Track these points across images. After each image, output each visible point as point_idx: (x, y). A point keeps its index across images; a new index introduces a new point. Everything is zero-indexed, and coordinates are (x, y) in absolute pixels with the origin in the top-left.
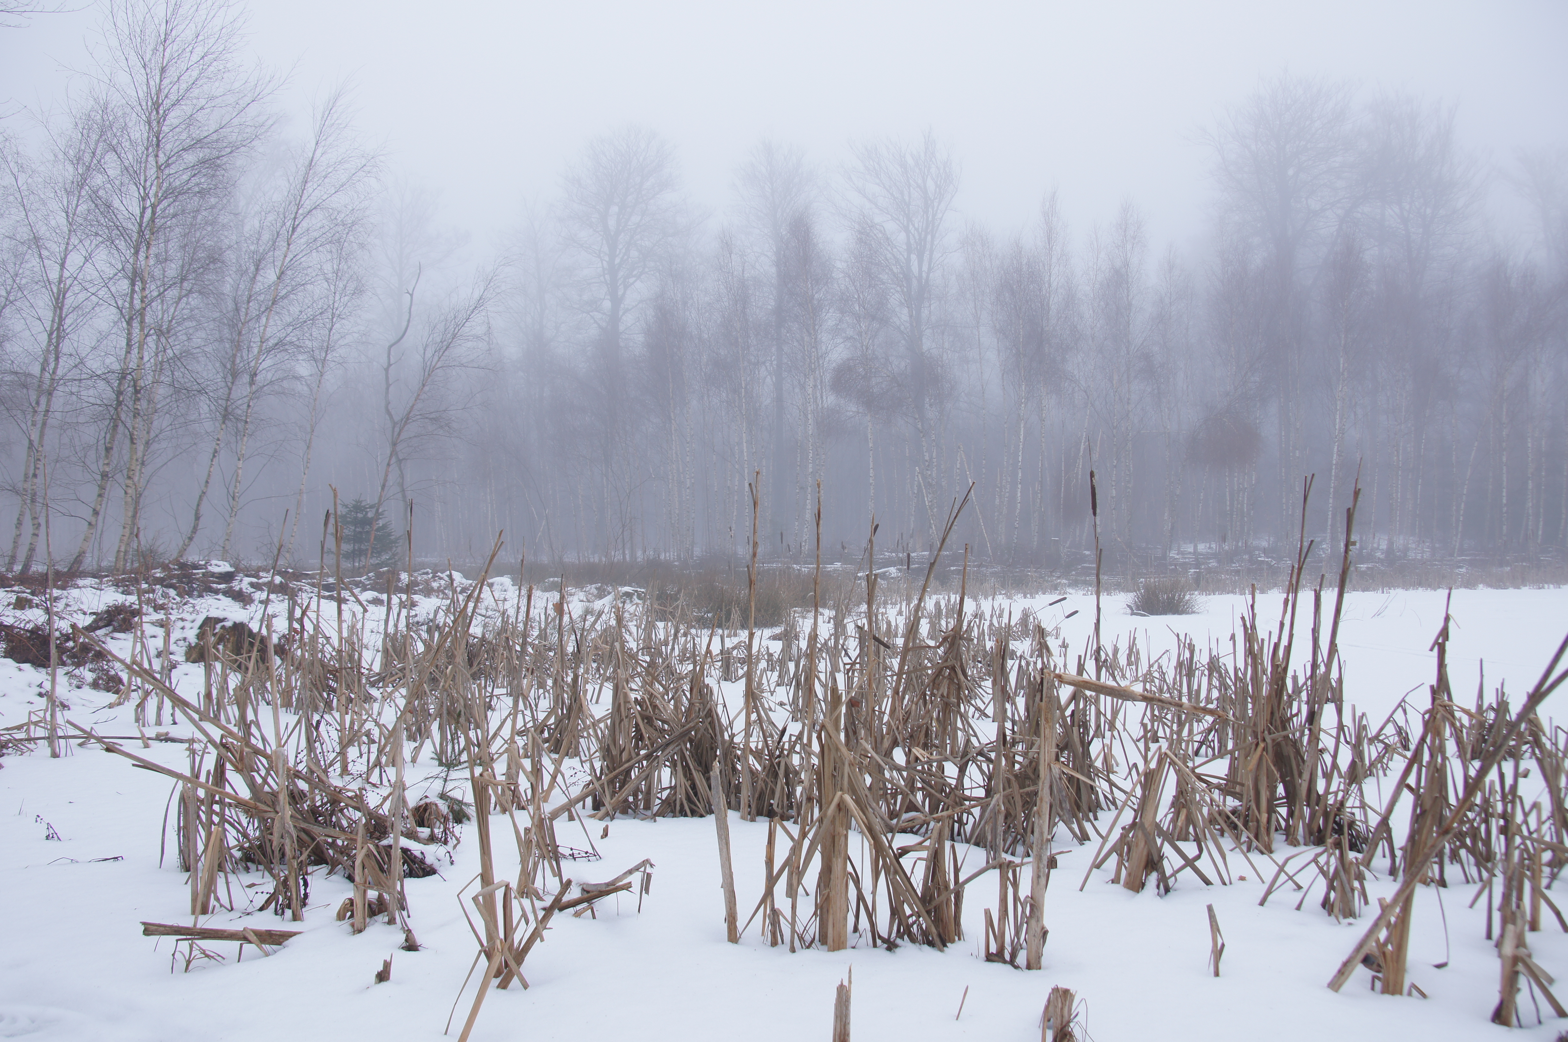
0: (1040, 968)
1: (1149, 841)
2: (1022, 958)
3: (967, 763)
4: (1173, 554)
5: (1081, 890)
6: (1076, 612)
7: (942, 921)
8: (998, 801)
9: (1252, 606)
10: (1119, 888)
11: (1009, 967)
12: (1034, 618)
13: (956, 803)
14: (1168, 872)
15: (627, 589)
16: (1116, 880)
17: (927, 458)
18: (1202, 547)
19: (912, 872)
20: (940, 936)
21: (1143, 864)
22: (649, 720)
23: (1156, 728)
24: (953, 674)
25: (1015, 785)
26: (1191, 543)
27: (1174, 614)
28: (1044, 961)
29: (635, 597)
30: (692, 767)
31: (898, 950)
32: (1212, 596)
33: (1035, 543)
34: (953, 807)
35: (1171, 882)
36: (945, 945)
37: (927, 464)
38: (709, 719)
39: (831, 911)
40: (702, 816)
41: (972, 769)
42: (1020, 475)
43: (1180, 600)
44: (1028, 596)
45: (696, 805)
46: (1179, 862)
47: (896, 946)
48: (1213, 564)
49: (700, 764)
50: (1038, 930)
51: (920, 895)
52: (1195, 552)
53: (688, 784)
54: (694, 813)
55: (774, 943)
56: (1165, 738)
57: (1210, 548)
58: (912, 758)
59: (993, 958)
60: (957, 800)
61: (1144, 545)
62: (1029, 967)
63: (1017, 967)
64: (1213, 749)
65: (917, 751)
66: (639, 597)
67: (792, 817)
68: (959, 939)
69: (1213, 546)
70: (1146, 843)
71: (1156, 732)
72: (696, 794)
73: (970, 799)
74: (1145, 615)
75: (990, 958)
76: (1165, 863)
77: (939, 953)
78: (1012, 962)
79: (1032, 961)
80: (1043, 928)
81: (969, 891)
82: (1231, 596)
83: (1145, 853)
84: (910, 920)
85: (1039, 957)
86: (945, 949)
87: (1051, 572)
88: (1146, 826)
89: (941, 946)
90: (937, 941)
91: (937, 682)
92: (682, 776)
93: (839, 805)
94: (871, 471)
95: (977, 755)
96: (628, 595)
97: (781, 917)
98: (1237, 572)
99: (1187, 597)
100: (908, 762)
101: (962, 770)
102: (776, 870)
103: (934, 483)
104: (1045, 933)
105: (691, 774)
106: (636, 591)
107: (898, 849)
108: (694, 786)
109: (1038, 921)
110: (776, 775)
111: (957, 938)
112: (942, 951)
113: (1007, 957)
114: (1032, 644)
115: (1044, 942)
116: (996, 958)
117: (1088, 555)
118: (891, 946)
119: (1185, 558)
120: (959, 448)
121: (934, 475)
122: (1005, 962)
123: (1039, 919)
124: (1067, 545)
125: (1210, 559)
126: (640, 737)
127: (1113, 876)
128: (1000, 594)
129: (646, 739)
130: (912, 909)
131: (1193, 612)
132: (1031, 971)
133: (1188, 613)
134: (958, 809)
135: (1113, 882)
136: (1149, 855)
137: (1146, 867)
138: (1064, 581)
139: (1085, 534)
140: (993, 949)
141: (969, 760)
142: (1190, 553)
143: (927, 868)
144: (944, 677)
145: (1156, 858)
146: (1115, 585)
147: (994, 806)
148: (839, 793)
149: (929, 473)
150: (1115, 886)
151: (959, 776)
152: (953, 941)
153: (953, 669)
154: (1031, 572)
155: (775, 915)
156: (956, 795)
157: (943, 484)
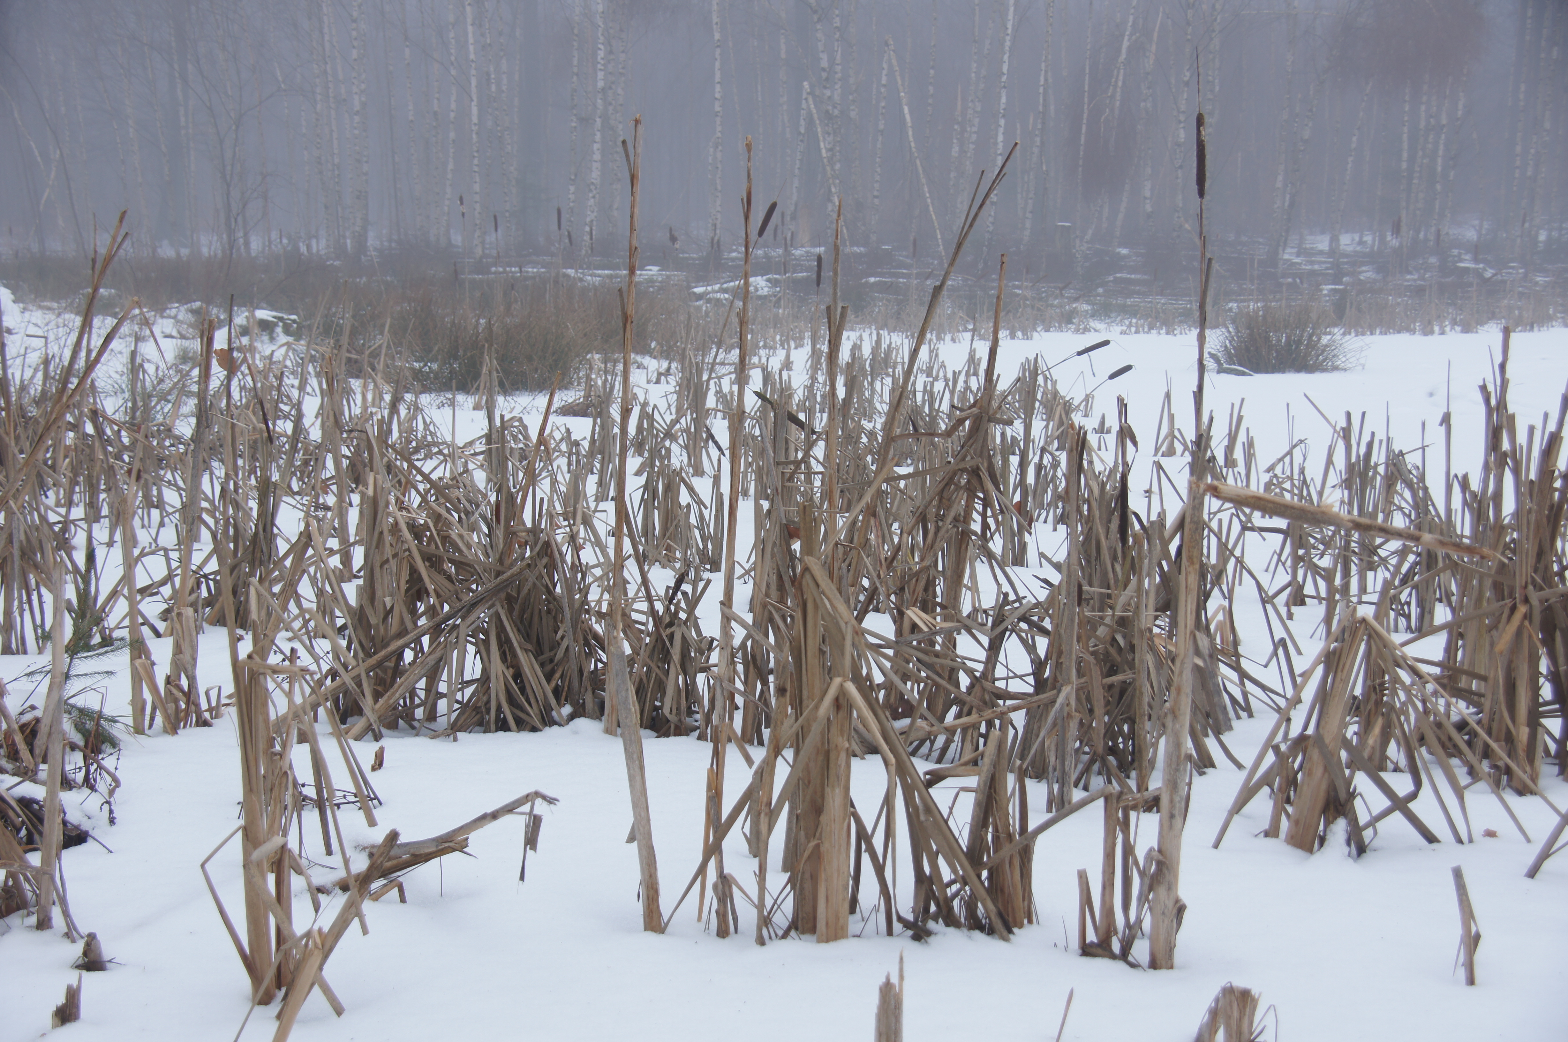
0: (1172, 967)
1: (1330, 764)
2: (1141, 950)
3: (1003, 634)
4: (1289, 255)
5: (1216, 846)
6: (1128, 368)
7: (1002, 891)
8: (1067, 698)
9: (1503, 367)
10: (1278, 845)
11: (1120, 965)
12: (1046, 379)
13: (985, 703)
14: (1363, 818)
15: (263, 314)
16: (1272, 832)
17: (824, 64)
18: (1347, 242)
19: (951, 813)
20: (1001, 915)
21: (1320, 804)
22: (434, 562)
23: (1300, 578)
24: (975, 482)
25: (1096, 672)
26: (1323, 232)
27: (1298, 370)
28: (1178, 956)
29: (279, 330)
30: (516, 644)
31: (931, 939)
32: (1368, 339)
33: (1027, 233)
34: (980, 710)
35: (1368, 834)
36: (1010, 931)
37: (824, 75)
38: (545, 560)
39: (823, 876)
40: (534, 729)
41: (1013, 647)
42: (1004, 100)
43: (1312, 345)
44: (1019, 334)
45: (523, 710)
46: (1380, 802)
47: (929, 933)
48: (1367, 274)
49: (527, 637)
50: (1170, 904)
51: (965, 849)
52: (1333, 252)
53: (509, 673)
54: (522, 725)
55: (723, 933)
56: (1318, 597)
57: (1361, 243)
58: (906, 625)
59: (1094, 950)
60: (987, 697)
61: (1232, 237)
62: (1154, 964)
63: (1133, 966)
64: (1408, 617)
65: (914, 614)
66: (287, 331)
67: (695, 729)
68: (1030, 921)
69: (1368, 238)
70: (1326, 769)
71: (1301, 587)
72: (523, 690)
73: (1006, 695)
74: (1243, 374)
75: (1087, 950)
76: (1358, 803)
77: (1002, 944)
78: (1124, 955)
79: (1160, 956)
80: (1177, 901)
81: (1042, 848)
82: (1404, 337)
83: (1324, 786)
84: (949, 892)
85: (1170, 948)
86: (1011, 936)
87: (1061, 289)
88: (1327, 741)
89: (1005, 933)
90: (998, 924)
91: (945, 495)
92: (499, 661)
93: (837, 699)
94: (718, 88)
95: (1020, 620)
96: (266, 326)
97: (734, 888)
98: (1419, 291)
99: (1325, 340)
100: (899, 632)
101: (994, 648)
102: (726, 810)
103: (836, 112)
104: (1180, 910)
105: (515, 655)
106: (281, 319)
107: (926, 773)
108: (518, 676)
109: (1169, 889)
110: (666, 657)
111: (1025, 921)
112: (1006, 939)
113: (1116, 947)
114: (1047, 427)
115: (1179, 924)
116: (1100, 951)
117: (1125, 257)
118: (920, 933)
119: (1312, 263)
120: (887, 44)
121: (837, 98)
122: (1113, 957)
123: (1172, 887)
124: (1088, 237)
125: (1363, 264)
126: (415, 591)
127: (1266, 825)
128: (966, 330)
129: (432, 593)
130: (954, 870)
131: (1336, 368)
132: (1158, 972)
133: (1325, 370)
134: (988, 713)
135: (1267, 834)
136: (1332, 789)
137: (1325, 810)
138: (1086, 307)
139: (1121, 216)
140: (1091, 937)
141: (1006, 629)
142: (1321, 252)
143: (978, 804)
144: (958, 487)
145: (1342, 795)
146: (1181, 315)
147: (1062, 706)
148: (837, 681)
149: (828, 93)
150: (1270, 841)
151: (988, 658)
152: (1021, 926)
153: (975, 472)
154: (1021, 289)
155: (725, 883)
156: (984, 689)
157: (853, 114)
